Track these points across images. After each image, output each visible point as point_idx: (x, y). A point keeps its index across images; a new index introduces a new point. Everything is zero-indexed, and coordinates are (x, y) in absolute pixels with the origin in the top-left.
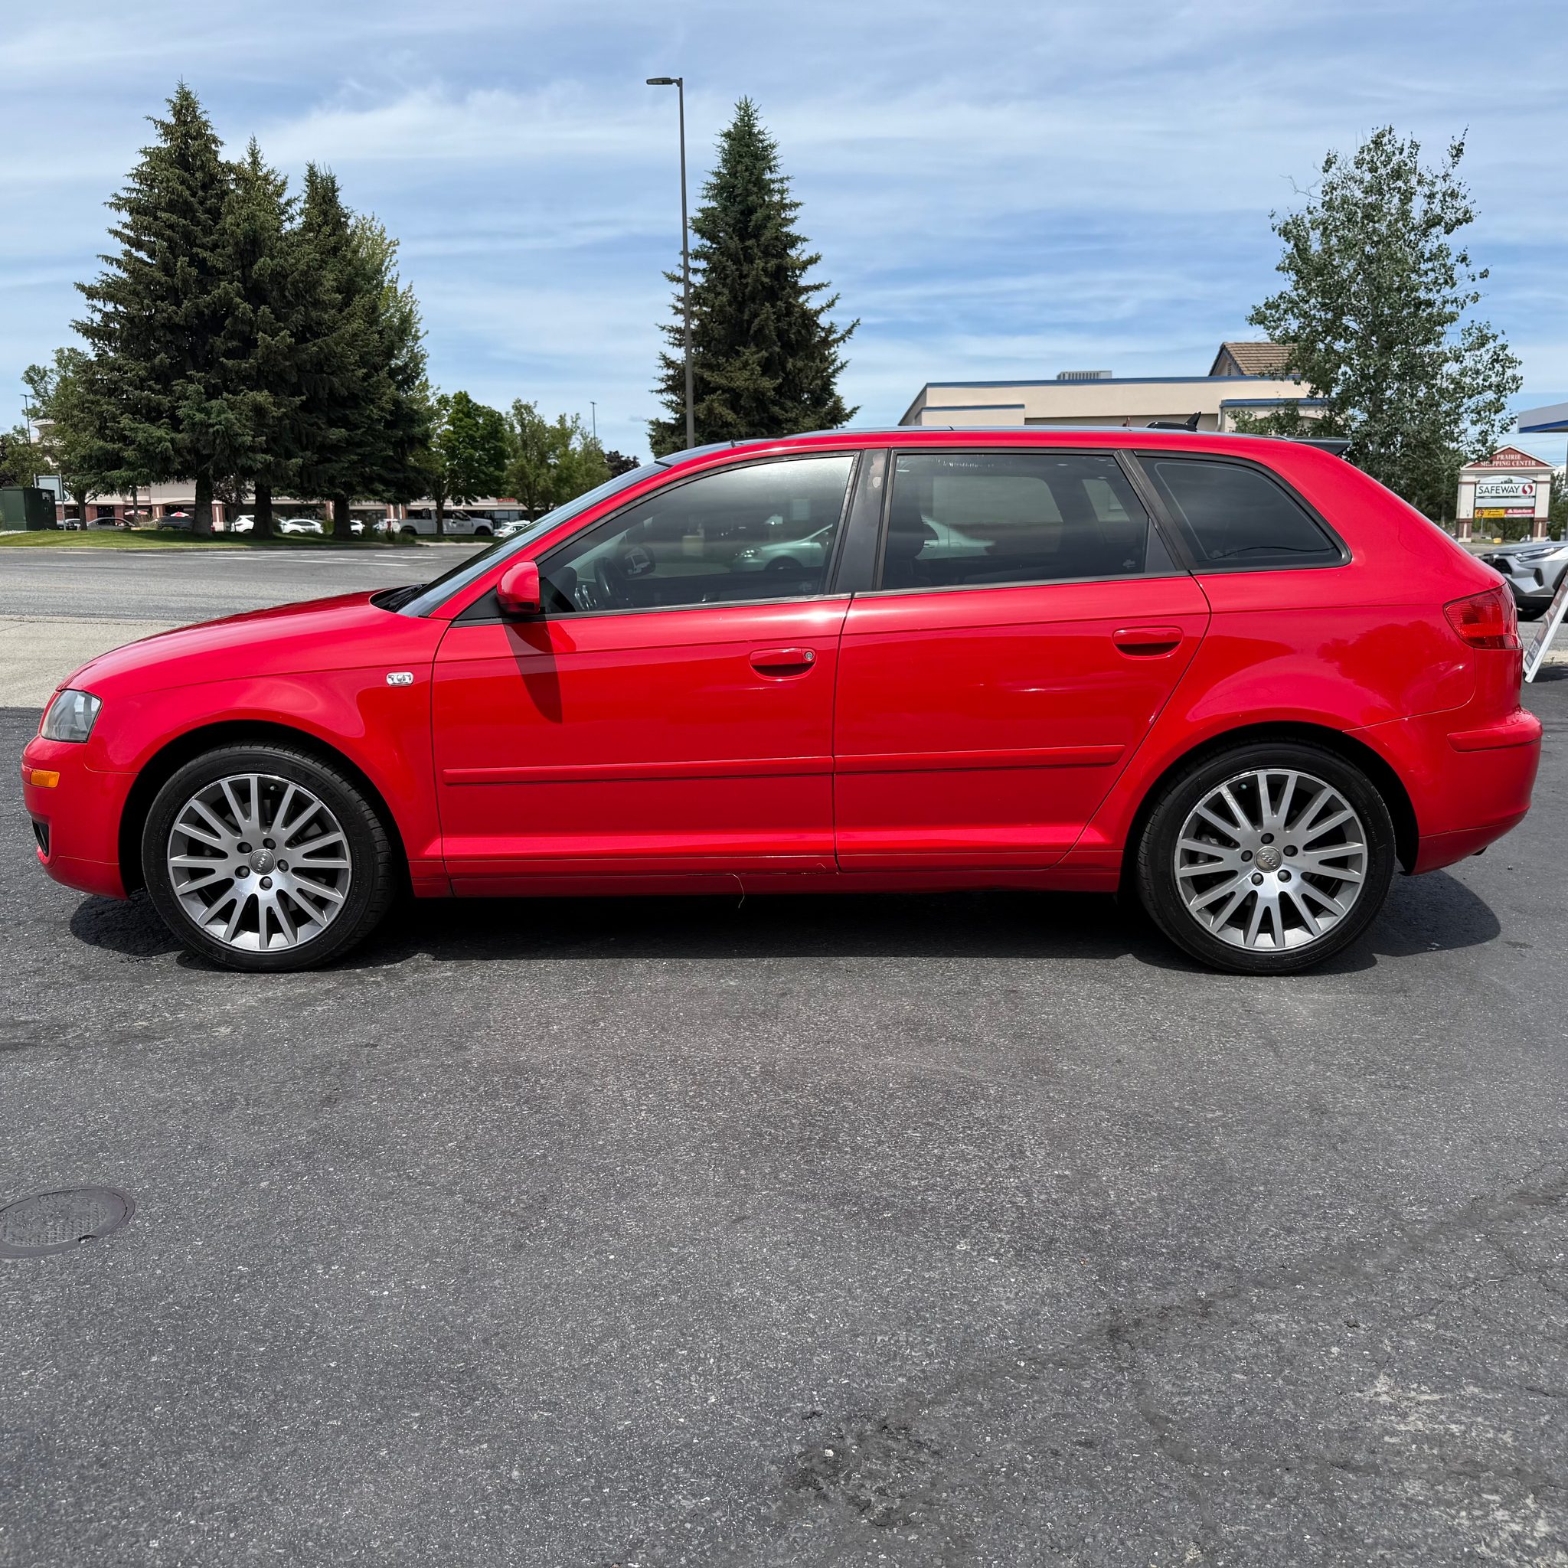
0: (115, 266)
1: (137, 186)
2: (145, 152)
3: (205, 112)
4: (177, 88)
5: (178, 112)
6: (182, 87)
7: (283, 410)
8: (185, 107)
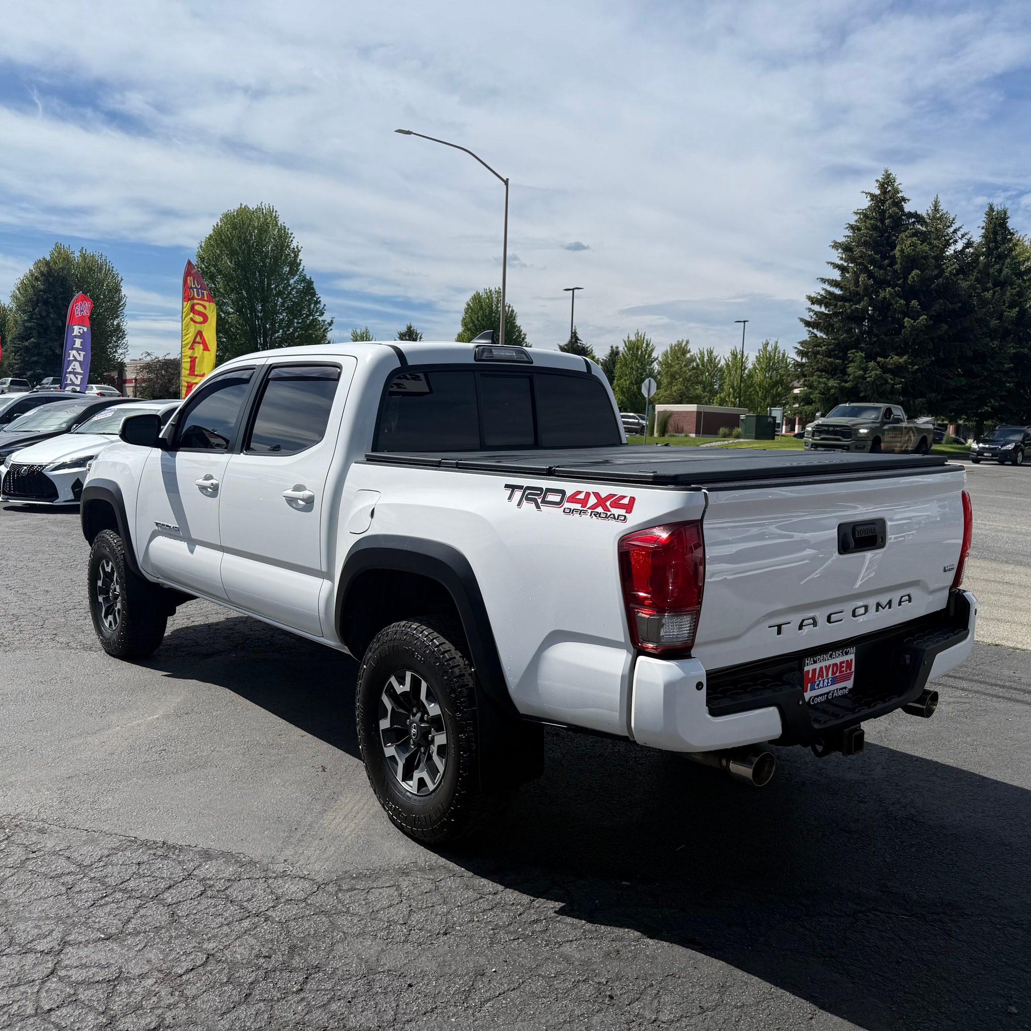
0: (827, 283)
1: (851, 235)
2: (856, 213)
3: (900, 184)
4: (883, 173)
5: (882, 186)
6: (886, 171)
7: (917, 367)
8: (887, 183)
